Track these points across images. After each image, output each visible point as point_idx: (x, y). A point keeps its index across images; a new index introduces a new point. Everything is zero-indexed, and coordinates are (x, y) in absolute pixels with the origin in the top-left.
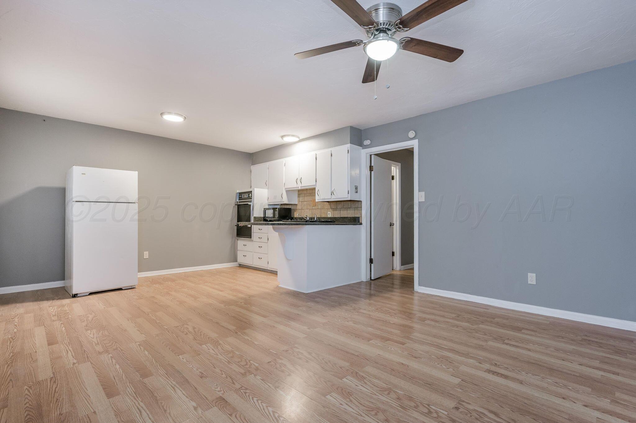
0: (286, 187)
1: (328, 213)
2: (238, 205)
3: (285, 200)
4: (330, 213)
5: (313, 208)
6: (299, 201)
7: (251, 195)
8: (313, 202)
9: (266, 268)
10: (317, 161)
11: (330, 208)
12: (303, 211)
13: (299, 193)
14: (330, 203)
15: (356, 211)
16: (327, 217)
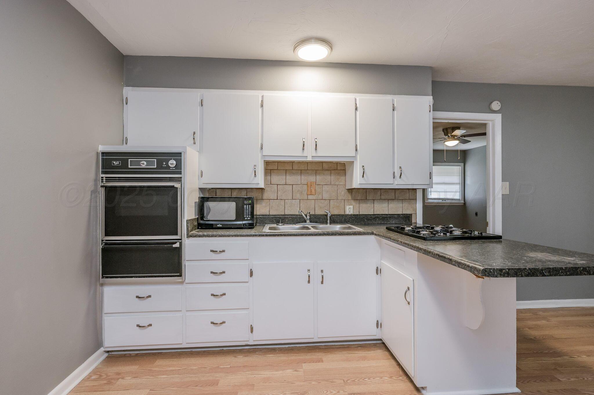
0: (265, 154)
1: (347, 207)
3: (261, 181)
4: (352, 207)
6: (268, 183)
7: (172, 162)
8: (309, 186)
9: (244, 343)
10: (358, 113)
11: (350, 198)
12: (282, 202)
13: (270, 167)
14: (351, 191)
15: (406, 205)
16: (345, 214)
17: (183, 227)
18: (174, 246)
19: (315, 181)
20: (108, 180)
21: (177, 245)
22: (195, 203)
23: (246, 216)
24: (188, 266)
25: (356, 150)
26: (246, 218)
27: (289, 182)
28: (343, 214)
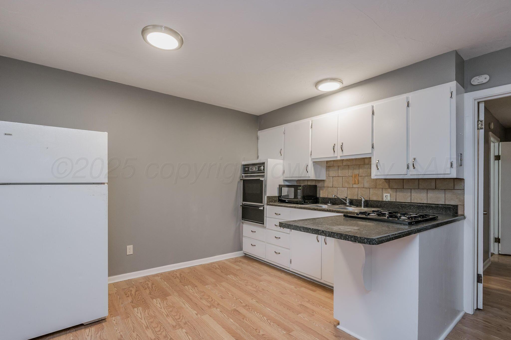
0: (313, 157)
1: (385, 195)
2: (244, 180)
3: (311, 175)
4: (389, 195)
5: (355, 186)
6: (328, 176)
7: (262, 167)
8: (354, 177)
9: (288, 269)
10: (374, 117)
11: (387, 186)
12: (336, 190)
13: (329, 164)
14: (388, 181)
15: (449, 195)
16: (383, 200)
17: (265, 200)
18: (260, 208)
19: (358, 173)
20: (246, 176)
21: (262, 208)
22: (278, 188)
23: (299, 196)
24: (267, 220)
25: (373, 147)
26: (298, 198)
27: (340, 175)
28: (381, 200)
